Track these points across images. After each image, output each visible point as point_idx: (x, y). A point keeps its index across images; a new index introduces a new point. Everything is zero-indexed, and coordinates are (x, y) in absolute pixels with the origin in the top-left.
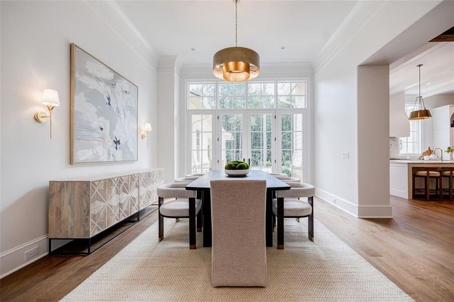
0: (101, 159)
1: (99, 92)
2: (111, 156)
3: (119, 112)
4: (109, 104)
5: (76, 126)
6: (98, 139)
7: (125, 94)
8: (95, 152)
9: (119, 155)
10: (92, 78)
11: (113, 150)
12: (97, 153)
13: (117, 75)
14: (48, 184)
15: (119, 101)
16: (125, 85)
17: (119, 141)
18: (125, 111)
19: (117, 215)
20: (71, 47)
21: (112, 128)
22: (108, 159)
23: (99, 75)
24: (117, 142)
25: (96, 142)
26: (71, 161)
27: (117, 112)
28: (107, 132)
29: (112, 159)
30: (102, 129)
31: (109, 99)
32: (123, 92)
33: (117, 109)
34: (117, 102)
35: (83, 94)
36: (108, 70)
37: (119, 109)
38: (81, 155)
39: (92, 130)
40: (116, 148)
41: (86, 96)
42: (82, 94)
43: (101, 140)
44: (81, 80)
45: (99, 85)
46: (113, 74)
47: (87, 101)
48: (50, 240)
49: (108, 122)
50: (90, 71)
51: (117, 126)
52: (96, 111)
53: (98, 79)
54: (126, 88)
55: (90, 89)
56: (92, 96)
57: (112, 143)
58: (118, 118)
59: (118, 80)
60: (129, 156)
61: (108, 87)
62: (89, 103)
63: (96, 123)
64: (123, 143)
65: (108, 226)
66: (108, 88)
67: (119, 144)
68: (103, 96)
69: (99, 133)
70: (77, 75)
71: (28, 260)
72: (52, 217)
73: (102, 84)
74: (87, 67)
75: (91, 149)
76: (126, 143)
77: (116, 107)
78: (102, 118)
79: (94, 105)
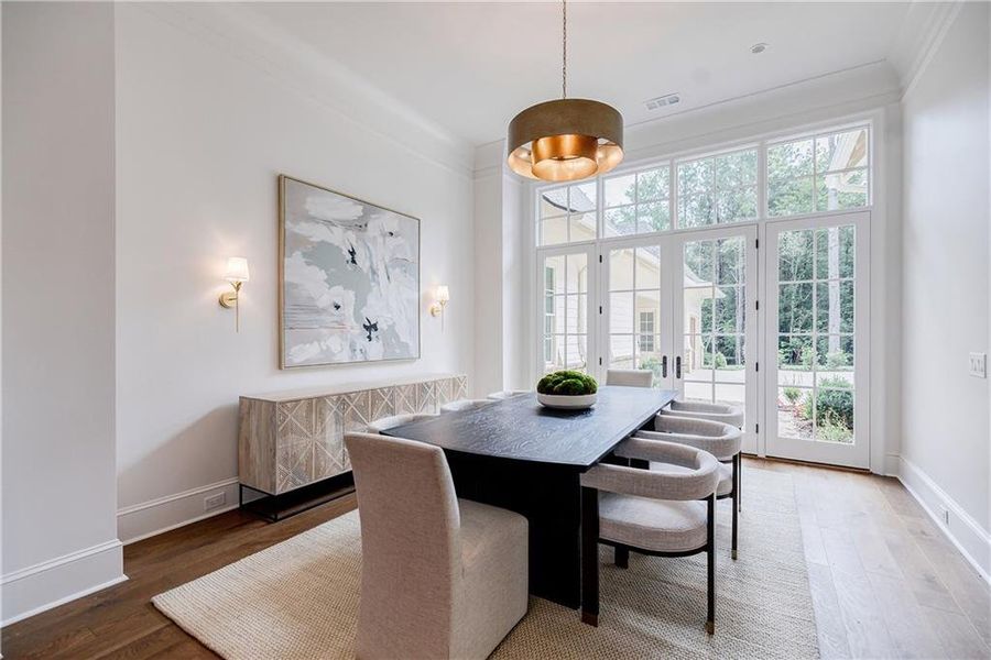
0: (337, 359)
1: (331, 245)
2: (358, 351)
3: (374, 273)
4: (354, 261)
5: (288, 308)
6: (333, 325)
7: (389, 238)
8: (325, 348)
9: (375, 349)
10: (318, 223)
11: (362, 342)
12: (328, 348)
13: (370, 208)
14: (237, 401)
15: (375, 253)
16: (388, 222)
17: (375, 325)
18: (390, 270)
19: (339, 460)
20: (280, 181)
21: (361, 302)
22: (352, 358)
23: (331, 215)
24: (371, 327)
25: (324, 331)
26: (280, 363)
27: (370, 274)
28: (348, 310)
29: (359, 357)
30: (338, 307)
31: (352, 253)
32: (384, 236)
33: (371, 267)
34: (371, 255)
35: (299, 253)
36: (351, 202)
37: (375, 267)
38: (297, 353)
39: (318, 311)
40: (369, 337)
41: (304, 255)
42: (297, 254)
43: (336, 325)
44: (296, 230)
45: (332, 232)
46: (361, 208)
47: (308, 264)
48: (241, 486)
49: (351, 294)
50: (312, 213)
51: (371, 299)
52: (326, 277)
53: (329, 223)
54: (393, 225)
55: (313, 242)
56: (318, 254)
57: (357, 330)
58: (373, 284)
59: (373, 216)
60: (398, 351)
61: (350, 232)
62: (312, 267)
63: (325, 298)
64: (386, 328)
65: (316, 478)
66: (352, 236)
67: (376, 330)
68: (341, 250)
69: (333, 315)
70: (288, 225)
71: (208, 511)
72: (242, 453)
73: (338, 231)
74: (307, 207)
75: (316, 343)
76: (392, 327)
77: (368, 264)
78: (338, 289)
79: (321, 269)
